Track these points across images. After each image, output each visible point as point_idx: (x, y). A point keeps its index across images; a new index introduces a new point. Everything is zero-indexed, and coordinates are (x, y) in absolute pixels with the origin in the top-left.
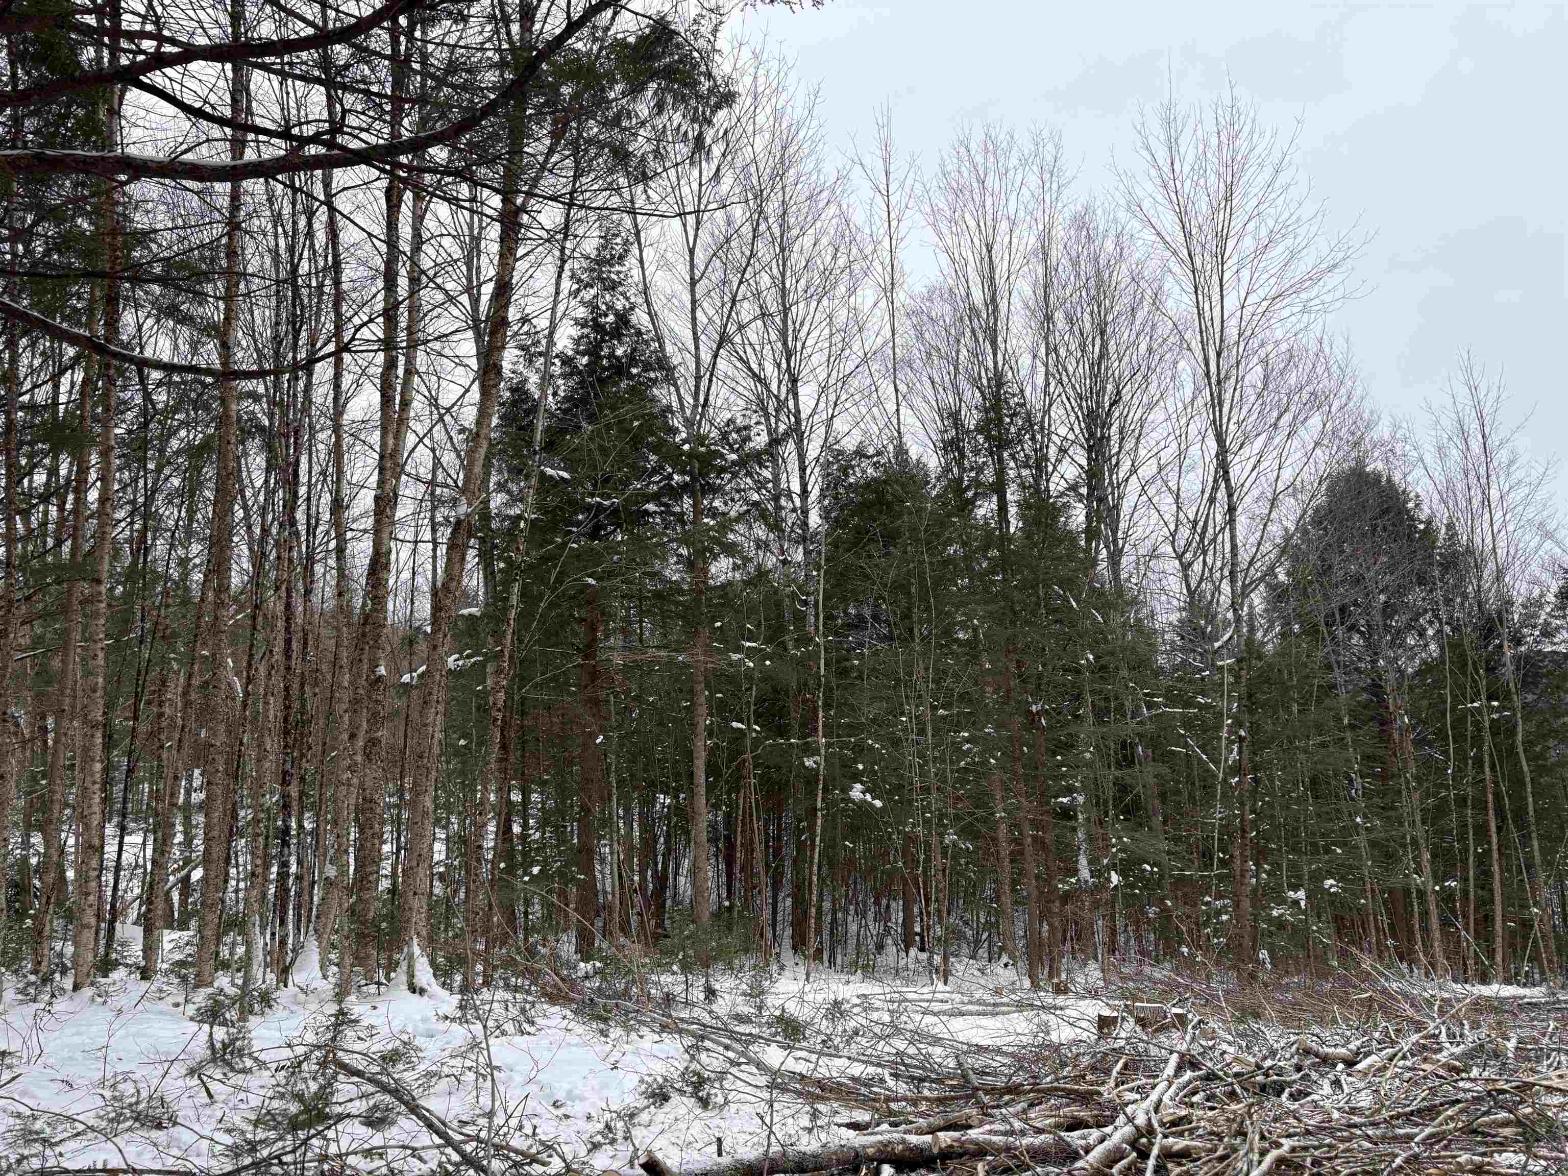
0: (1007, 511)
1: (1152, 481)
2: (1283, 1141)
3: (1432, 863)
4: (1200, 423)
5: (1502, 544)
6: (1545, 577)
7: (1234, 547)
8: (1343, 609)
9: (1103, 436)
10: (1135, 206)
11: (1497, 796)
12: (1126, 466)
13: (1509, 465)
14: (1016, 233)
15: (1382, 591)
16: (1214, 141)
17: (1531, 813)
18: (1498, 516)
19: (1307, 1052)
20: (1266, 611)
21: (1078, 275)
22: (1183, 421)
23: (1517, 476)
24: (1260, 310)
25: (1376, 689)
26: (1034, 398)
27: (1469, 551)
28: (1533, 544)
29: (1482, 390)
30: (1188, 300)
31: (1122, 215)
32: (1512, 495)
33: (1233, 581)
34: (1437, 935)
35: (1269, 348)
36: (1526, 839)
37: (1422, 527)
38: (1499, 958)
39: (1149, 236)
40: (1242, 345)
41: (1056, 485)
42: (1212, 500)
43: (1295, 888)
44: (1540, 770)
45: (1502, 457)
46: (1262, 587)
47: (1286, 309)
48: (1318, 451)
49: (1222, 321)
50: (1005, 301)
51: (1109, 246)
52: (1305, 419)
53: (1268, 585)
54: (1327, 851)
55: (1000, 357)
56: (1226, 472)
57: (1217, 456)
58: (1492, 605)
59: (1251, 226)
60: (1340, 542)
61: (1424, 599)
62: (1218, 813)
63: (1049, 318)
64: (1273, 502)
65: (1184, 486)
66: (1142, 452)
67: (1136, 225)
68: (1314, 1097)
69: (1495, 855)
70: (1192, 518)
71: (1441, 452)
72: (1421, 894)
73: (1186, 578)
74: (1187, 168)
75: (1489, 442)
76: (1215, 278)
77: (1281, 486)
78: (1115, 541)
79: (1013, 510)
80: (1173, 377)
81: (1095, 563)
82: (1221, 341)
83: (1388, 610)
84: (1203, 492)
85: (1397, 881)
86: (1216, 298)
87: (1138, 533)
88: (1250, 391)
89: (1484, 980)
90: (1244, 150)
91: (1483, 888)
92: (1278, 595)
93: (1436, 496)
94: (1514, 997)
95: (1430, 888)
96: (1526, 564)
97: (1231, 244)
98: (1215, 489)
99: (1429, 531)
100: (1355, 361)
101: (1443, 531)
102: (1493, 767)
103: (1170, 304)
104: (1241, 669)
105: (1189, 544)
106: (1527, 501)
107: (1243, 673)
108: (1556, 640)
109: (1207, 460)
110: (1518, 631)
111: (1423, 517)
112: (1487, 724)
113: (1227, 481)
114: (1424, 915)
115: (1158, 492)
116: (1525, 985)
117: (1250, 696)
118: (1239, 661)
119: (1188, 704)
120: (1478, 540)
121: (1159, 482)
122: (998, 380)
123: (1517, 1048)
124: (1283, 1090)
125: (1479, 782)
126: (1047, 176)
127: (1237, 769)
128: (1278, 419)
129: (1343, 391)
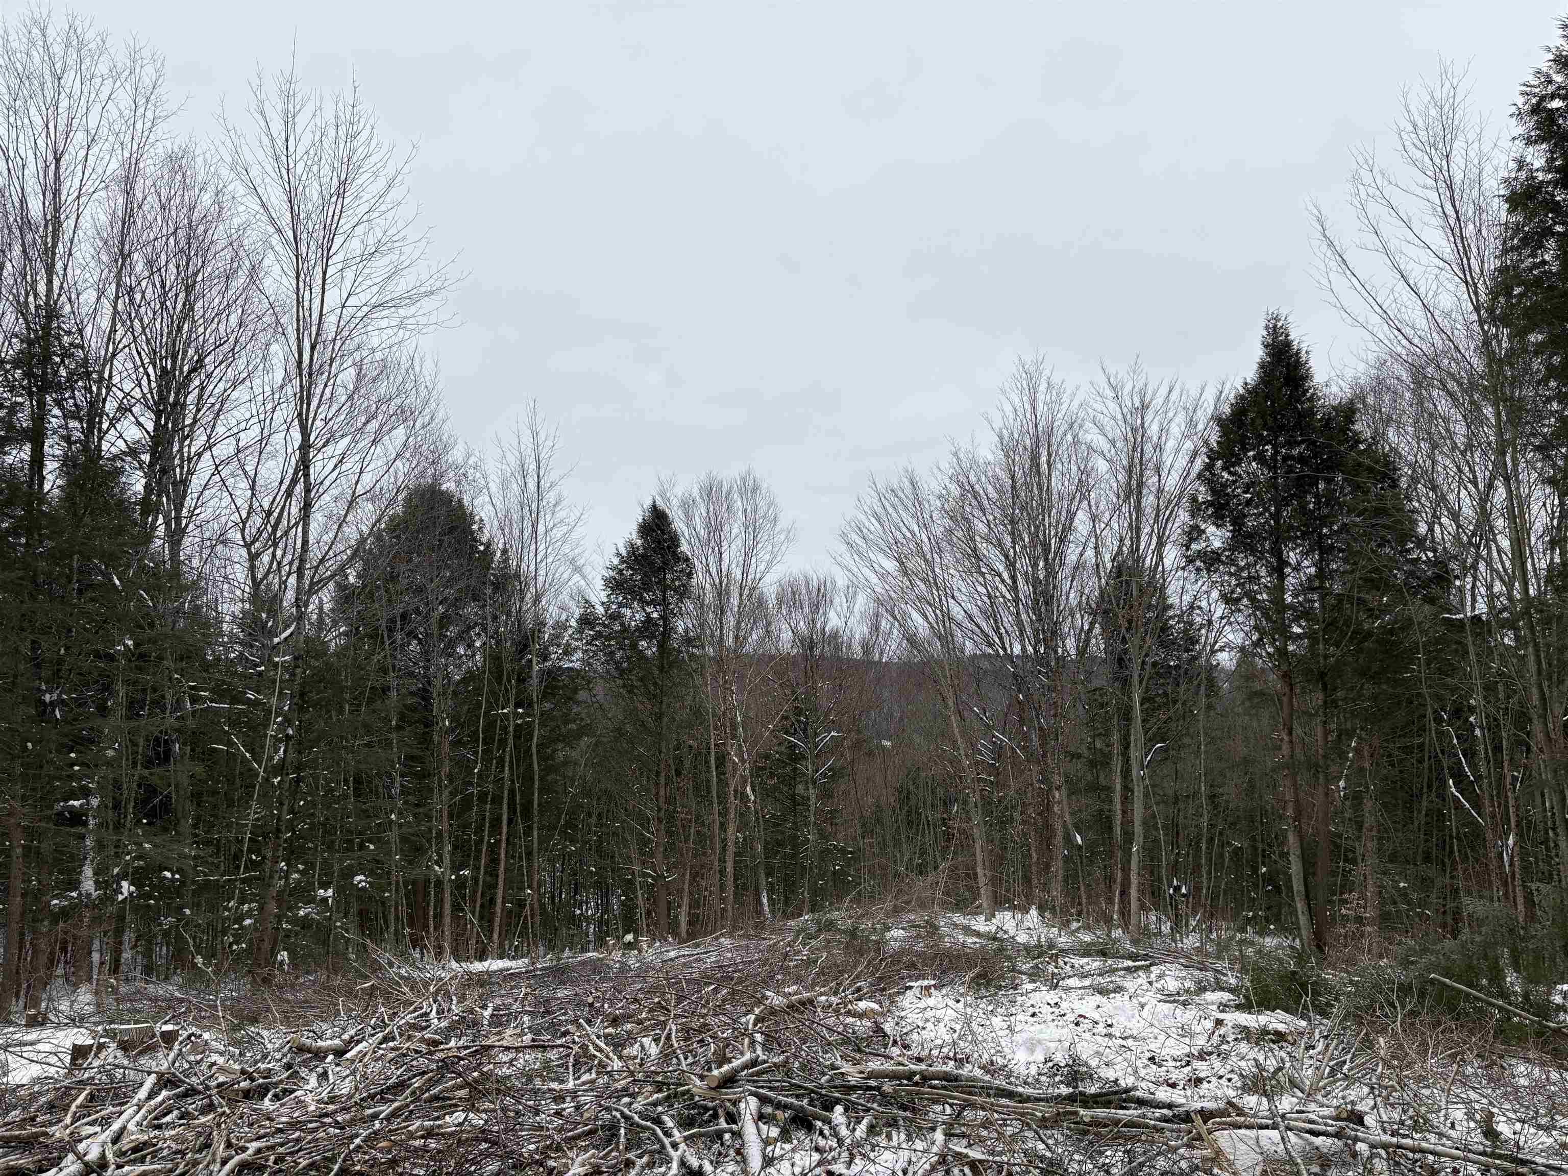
0: (41, 466)
1: (227, 461)
2: (248, 1145)
3: (452, 854)
4: (287, 411)
5: (542, 572)
6: (572, 605)
7: (305, 542)
8: (404, 616)
9: (176, 403)
10: (242, 170)
11: (512, 792)
12: (200, 440)
13: (555, 505)
14: (95, 150)
15: (441, 603)
16: (332, 133)
17: (536, 806)
18: (542, 548)
19: (301, 1049)
20: (333, 610)
21: (165, 220)
22: (269, 406)
23: (560, 515)
24: (360, 314)
25: (425, 694)
26: (95, 342)
27: (517, 575)
28: (565, 576)
29: (542, 436)
30: (289, 283)
31: (224, 172)
32: (555, 531)
33: (300, 576)
34: (447, 920)
35: (365, 353)
36: (528, 831)
37: (482, 548)
38: (496, 936)
39: (255, 205)
40: (338, 343)
41: (112, 445)
42: (289, 494)
43: (325, 886)
44: (547, 770)
45: (550, 497)
46: (331, 586)
47: (384, 320)
48: (398, 463)
49: (321, 315)
50: (72, 222)
51: (206, 199)
52: (391, 430)
53: (338, 584)
54: (362, 847)
55: (56, 283)
56: (307, 467)
57: (300, 448)
58: (529, 624)
59: (359, 230)
60: (409, 552)
61: (476, 614)
62: (254, 812)
63: (125, 256)
64: (352, 504)
65: (263, 471)
66: (220, 430)
67: (241, 190)
68: (298, 1093)
69: (504, 845)
70: (266, 507)
71: (504, 484)
72: (439, 883)
73: (252, 569)
74: (301, 150)
75: (542, 483)
76: (319, 270)
77: (360, 490)
78: (178, 519)
79: (51, 466)
80: (264, 358)
81: (149, 537)
82: (318, 334)
83: (444, 622)
84: (281, 483)
85: (418, 873)
86: (317, 290)
87: (205, 514)
88: (340, 390)
89: (482, 958)
90: (360, 152)
91: (491, 875)
92: (346, 595)
93: (496, 523)
94: (501, 971)
95: (447, 878)
96: (558, 593)
97: (338, 241)
98: (294, 482)
99: (488, 553)
100: (440, 386)
101: (498, 554)
102: (511, 768)
103: (268, 284)
104: (296, 667)
105: (260, 532)
106: (564, 539)
107: (298, 671)
108: (574, 658)
109: (290, 451)
110: (546, 648)
111: (484, 539)
112: (511, 729)
113: (307, 475)
114: (440, 902)
115: (233, 475)
116: (514, 958)
117: (302, 695)
118: (296, 659)
119: (235, 700)
120: (524, 566)
121: (235, 464)
122: (52, 312)
123: (492, 1016)
124: (268, 1091)
125: (499, 781)
126: (141, 101)
127: (280, 769)
128: (365, 424)
129: (427, 411)
